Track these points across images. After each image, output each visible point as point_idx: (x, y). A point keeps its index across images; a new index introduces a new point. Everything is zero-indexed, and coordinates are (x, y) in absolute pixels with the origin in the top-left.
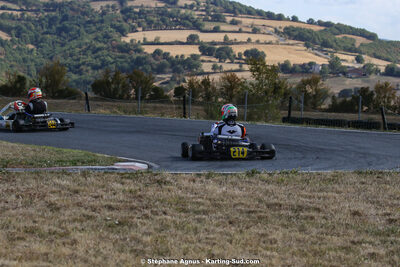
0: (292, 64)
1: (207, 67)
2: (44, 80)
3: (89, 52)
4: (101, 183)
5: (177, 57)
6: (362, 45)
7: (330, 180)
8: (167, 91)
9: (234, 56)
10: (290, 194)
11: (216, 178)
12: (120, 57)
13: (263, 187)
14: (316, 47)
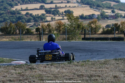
0: (85, 15)
4: (6, 71)
5: (36, 15)
6: (114, 5)
7: (103, 63)
8: (32, 30)
9: (60, 13)
10: (87, 70)
11: (55, 65)
12: (11, 17)
13: (75, 68)
14: (95, 7)
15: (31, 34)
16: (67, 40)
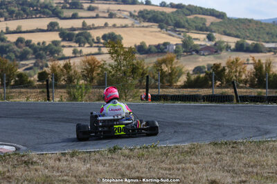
0: (147, 45)
1: (67, 52)
5: (39, 44)
6: (212, 23)
7: (187, 152)
8: (31, 76)
9: (93, 40)
10: (150, 167)
11: (80, 156)
13: (125, 162)
14: (169, 28)
15: (29, 85)
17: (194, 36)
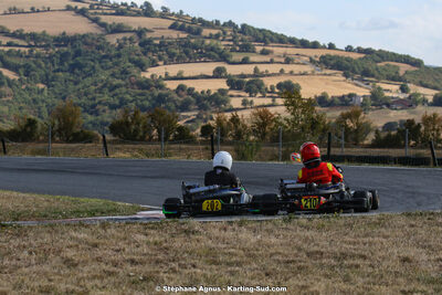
0: (330, 96)
1: (236, 103)
2: (56, 122)
3: (106, 90)
4: (122, 235)
5: (202, 92)
6: (406, 72)
7: (375, 224)
9: (266, 89)
10: (332, 241)
11: (250, 226)
12: (140, 95)
13: (302, 234)
14: (356, 76)
15: (190, 140)
16: (283, 160)
17: (384, 86)
